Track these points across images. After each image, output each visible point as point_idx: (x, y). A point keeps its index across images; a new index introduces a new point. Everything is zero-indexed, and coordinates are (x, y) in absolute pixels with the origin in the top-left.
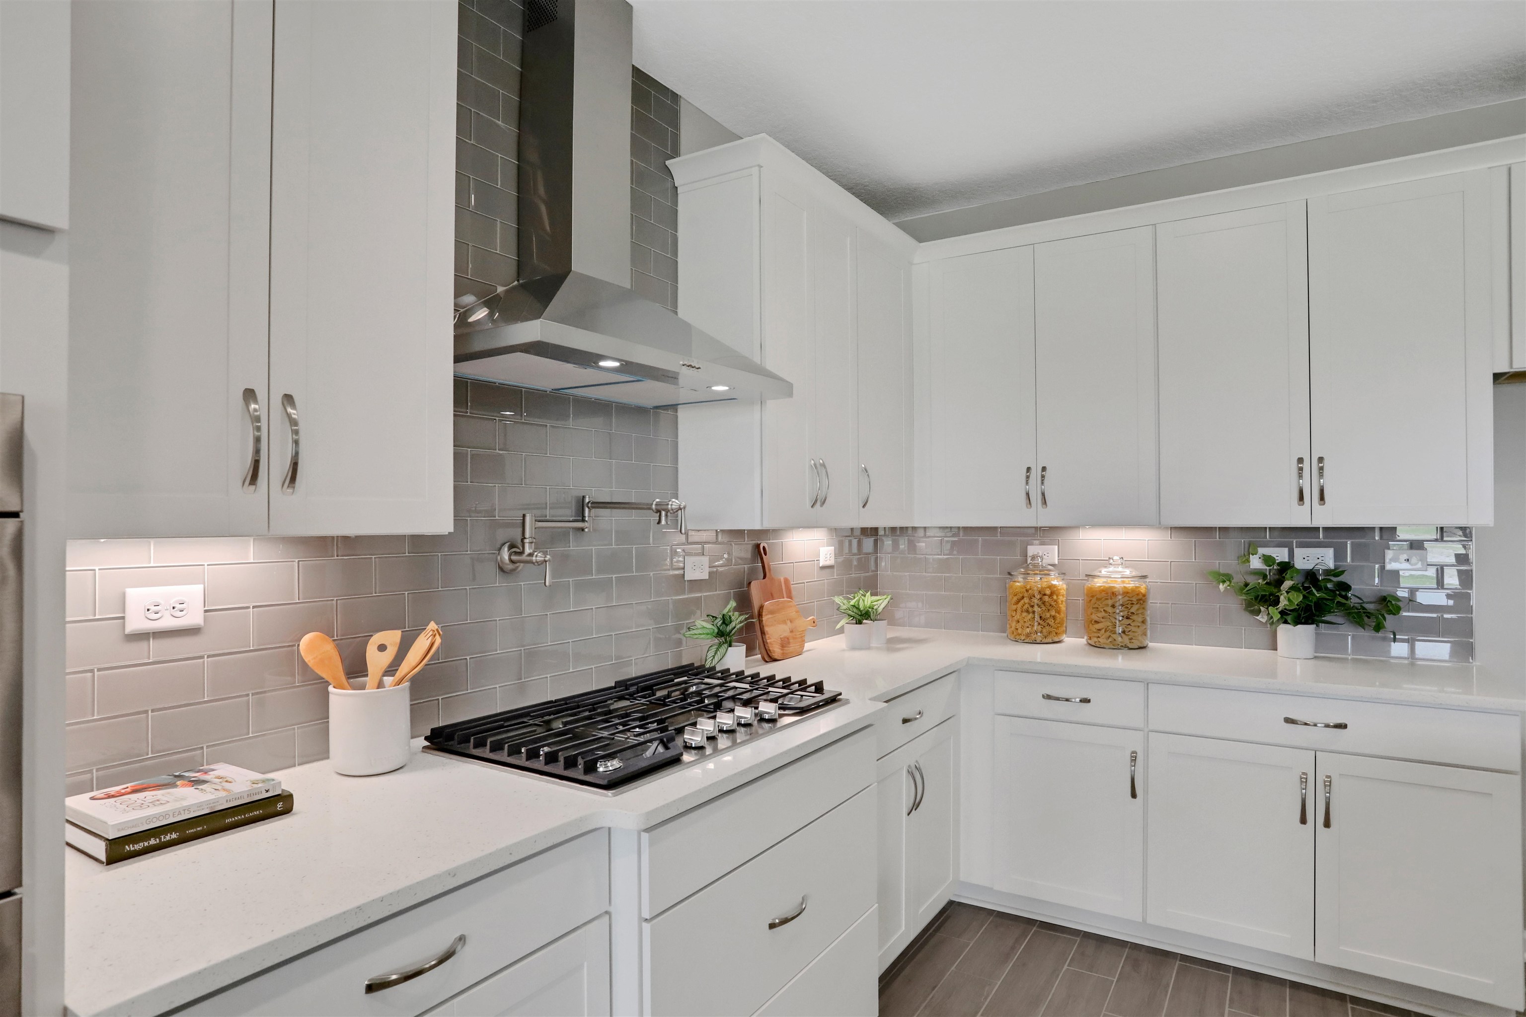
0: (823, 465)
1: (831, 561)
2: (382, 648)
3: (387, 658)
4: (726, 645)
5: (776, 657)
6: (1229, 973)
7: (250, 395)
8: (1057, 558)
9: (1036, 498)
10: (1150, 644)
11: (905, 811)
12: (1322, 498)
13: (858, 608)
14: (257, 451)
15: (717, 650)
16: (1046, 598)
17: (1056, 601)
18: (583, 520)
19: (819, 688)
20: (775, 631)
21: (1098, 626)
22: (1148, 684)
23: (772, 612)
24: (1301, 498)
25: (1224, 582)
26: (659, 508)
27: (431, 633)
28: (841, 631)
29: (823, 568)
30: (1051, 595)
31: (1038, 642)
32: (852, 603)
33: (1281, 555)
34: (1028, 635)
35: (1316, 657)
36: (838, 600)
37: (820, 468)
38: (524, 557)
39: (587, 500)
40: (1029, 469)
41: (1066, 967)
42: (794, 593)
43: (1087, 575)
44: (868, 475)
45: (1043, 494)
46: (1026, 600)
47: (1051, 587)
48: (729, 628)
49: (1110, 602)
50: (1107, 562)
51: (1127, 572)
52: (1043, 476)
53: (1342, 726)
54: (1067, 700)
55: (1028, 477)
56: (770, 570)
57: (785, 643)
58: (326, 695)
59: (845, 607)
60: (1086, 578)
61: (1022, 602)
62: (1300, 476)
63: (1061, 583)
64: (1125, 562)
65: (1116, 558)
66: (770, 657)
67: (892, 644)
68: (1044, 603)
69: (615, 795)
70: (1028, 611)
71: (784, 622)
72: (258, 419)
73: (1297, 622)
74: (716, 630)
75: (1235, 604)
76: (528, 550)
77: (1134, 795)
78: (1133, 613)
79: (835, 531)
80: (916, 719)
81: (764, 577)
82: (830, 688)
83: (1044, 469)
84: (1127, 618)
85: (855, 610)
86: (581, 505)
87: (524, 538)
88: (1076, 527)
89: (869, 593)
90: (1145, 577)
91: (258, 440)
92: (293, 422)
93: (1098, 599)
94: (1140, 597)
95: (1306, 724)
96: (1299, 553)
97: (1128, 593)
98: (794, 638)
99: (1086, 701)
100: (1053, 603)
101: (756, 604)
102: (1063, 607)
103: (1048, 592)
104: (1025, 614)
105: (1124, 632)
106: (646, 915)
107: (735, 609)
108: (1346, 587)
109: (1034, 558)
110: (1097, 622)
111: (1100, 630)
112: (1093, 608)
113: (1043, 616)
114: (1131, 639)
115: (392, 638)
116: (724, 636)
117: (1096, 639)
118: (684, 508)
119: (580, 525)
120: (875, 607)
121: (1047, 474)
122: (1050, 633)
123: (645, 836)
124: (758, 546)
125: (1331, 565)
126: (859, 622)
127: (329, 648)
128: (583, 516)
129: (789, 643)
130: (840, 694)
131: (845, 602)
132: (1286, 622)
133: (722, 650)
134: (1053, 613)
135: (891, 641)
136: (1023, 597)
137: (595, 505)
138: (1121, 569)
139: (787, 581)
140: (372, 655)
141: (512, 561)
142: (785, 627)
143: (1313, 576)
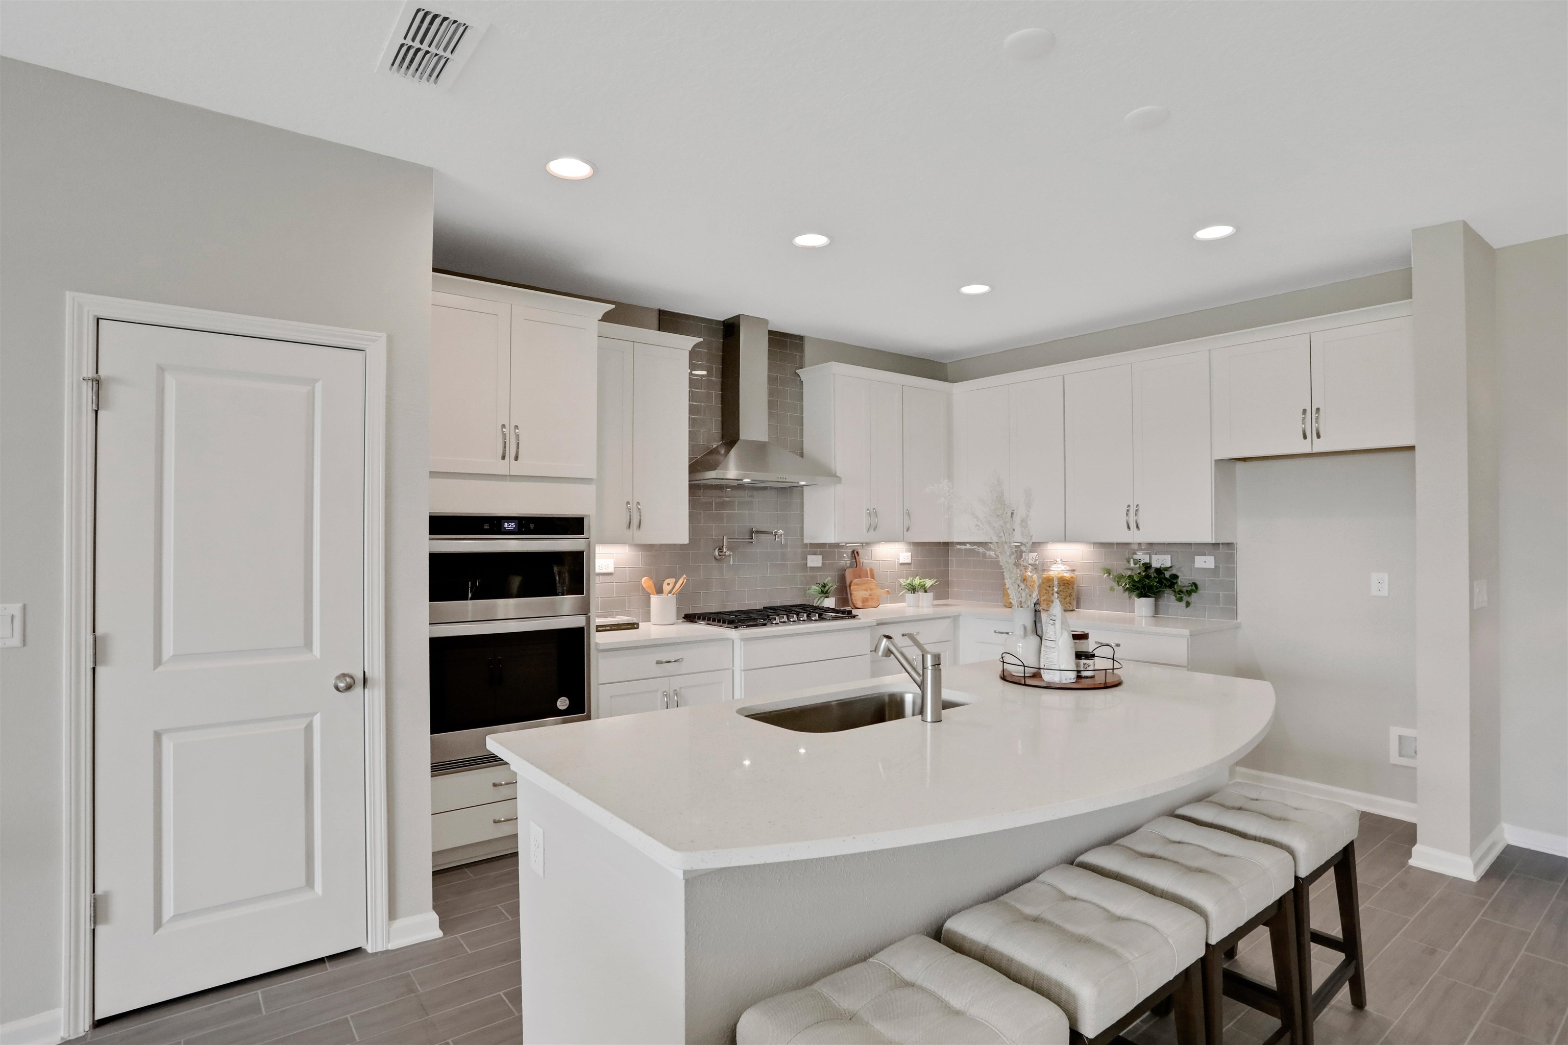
0: (874, 511)
1: (909, 561)
2: (668, 584)
3: (670, 588)
4: (824, 597)
5: (859, 607)
7: (628, 503)
8: (1035, 559)
10: (1075, 609)
12: (1138, 527)
14: (630, 519)
15: (819, 599)
18: (752, 539)
20: (857, 595)
23: (857, 584)
24: (1129, 528)
25: (1105, 573)
27: (684, 578)
28: (902, 599)
29: (902, 564)
33: (1145, 559)
36: (902, 581)
37: (871, 512)
38: (723, 553)
39: (754, 530)
42: (876, 576)
43: (1045, 570)
44: (910, 515)
48: (829, 591)
50: (1055, 562)
51: (1066, 568)
56: (861, 564)
57: (865, 600)
58: (650, 598)
59: (904, 584)
60: (1045, 572)
62: (1128, 515)
64: (1063, 563)
65: (1062, 560)
66: (855, 606)
67: (935, 606)
71: (866, 590)
72: (630, 509)
74: (821, 590)
76: (725, 550)
79: (909, 544)
81: (857, 568)
85: (910, 586)
86: (752, 532)
87: (723, 546)
88: (1045, 542)
90: (1074, 570)
91: (630, 515)
92: (639, 509)
93: (1045, 583)
96: (1154, 557)
97: (1063, 579)
98: (872, 599)
101: (849, 580)
106: (742, 669)
107: (834, 581)
110: (1045, 596)
115: (671, 580)
116: (824, 594)
119: (750, 540)
120: (925, 586)
124: (853, 551)
125: (1169, 565)
126: (914, 593)
127: (651, 583)
128: (752, 537)
129: (868, 601)
130: (858, 616)
131: (907, 582)
133: (822, 599)
135: (933, 603)
137: (757, 532)
138: (1060, 566)
139: (871, 570)
140: (665, 586)
141: (720, 555)
142: (866, 592)
143: (1159, 571)
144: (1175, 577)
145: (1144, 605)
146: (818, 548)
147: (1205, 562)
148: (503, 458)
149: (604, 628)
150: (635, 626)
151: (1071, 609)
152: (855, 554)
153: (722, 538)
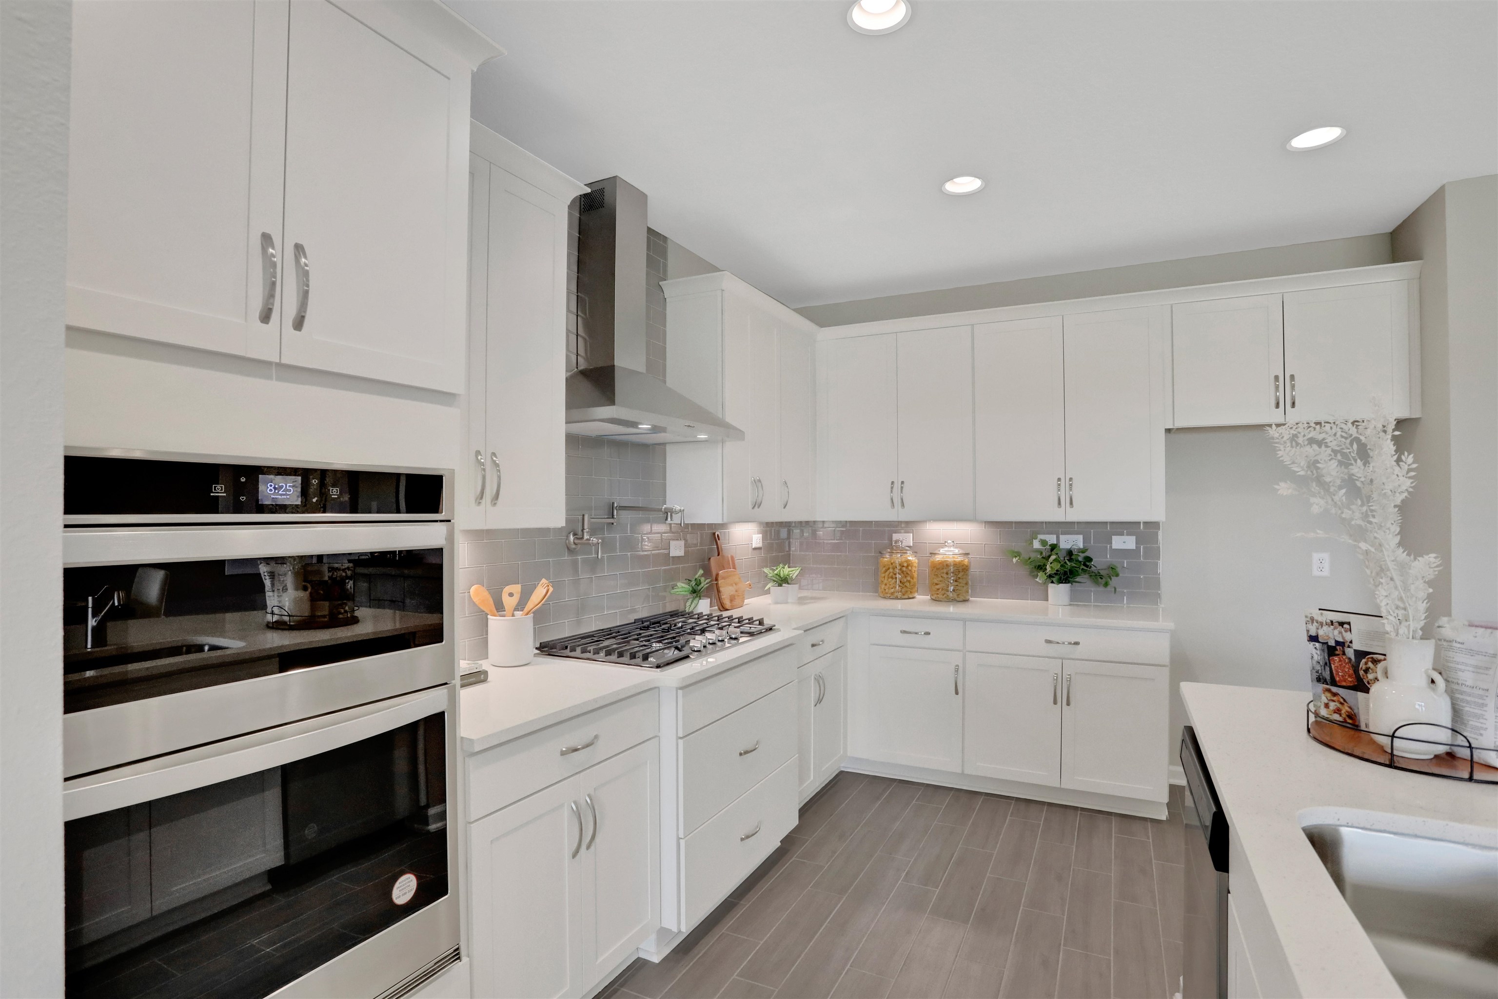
0: (760, 481)
1: (760, 545)
2: (511, 595)
3: (514, 601)
4: (698, 599)
5: (728, 608)
6: (1013, 800)
7: (478, 453)
8: (912, 542)
9: (897, 501)
10: (971, 599)
11: (813, 704)
13: (779, 576)
14: (484, 483)
15: (692, 601)
16: (904, 569)
17: (910, 571)
18: (613, 517)
19: (761, 623)
20: (727, 591)
21: (937, 587)
22: (965, 622)
23: (723, 578)
24: (1059, 503)
25: (1016, 557)
26: (666, 510)
27: (546, 585)
28: (768, 592)
29: (755, 549)
30: (907, 567)
31: (899, 598)
32: (776, 572)
33: (1052, 539)
34: (892, 594)
35: (1070, 605)
36: (766, 570)
37: (757, 483)
38: (583, 541)
39: (615, 505)
40: (893, 483)
41: (914, 802)
42: (737, 566)
43: (931, 553)
44: (787, 487)
45: (902, 500)
46: (891, 570)
47: (907, 561)
48: (699, 587)
49: (945, 571)
50: (944, 544)
51: (956, 551)
52: (902, 488)
53: (1077, 643)
54: (916, 633)
55: (892, 488)
56: (722, 551)
57: (732, 599)
58: (486, 619)
59: (771, 575)
60: (930, 555)
61: (888, 571)
62: (1059, 490)
63: (914, 558)
64: (955, 545)
65: (949, 541)
66: (723, 607)
67: (801, 601)
68: (903, 572)
69: (661, 671)
70: (892, 578)
71: (732, 585)
72: (483, 465)
73: (1060, 581)
74: (691, 589)
75: (1023, 571)
76: (586, 537)
77: (957, 693)
78: (959, 578)
79: (761, 523)
80: (820, 644)
81: (718, 555)
82: (768, 622)
83: (903, 483)
84: (956, 581)
85: (777, 577)
86: (612, 507)
87: (583, 529)
88: (925, 521)
89: (787, 566)
90: (968, 554)
91: (484, 476)
92: (497, 465)
93: (937, 569)
94: (965, 567)
95: (1058, 643)
96: (1063, 538)
97: (956, 564)
98: (738, 596)
99: (927, 633)
100: (909, 572)
101: (714, 574)
102: (915, 575)
103: (905, 565)
104: (890, 580)
105: (954, 590)
106: (681, 734)
107: (702, 575)
109: (896, 542)
110: (937, 584)
111: (938, 589)
112: (935, 575)
113: (902, 581)
114: (958, 595)
115: (516, 589)
116: (696, 593)
117: (936, 596)
118: (683, 510)
119: (611, 520)
120: (791, 575)
121: (905, 486)
122: (907, 592)
123: (680, 692)
124: (714, 534)
125: (1081, 546)
126: (780, 585)
128: (613, 515)
129: (735, 599)
130: (775, 626)
131: (771, 571)
132: (1052, 582)
133: (695, 602)
134: (909, 578)
135: (800, 598)
136: (889, 568)
137: (620, 508)
138: (952, 548)
139: (732, 557)
140: (506, 599)
141: (575, 543)
142: (731, 587)
143: (1070, 553)
144: (1089, 559)
145: (1058, 592)
146: (684, 530)
147: (1124, 542)
148: (266, 317)
150: (482, 676)
153: (580, 517)
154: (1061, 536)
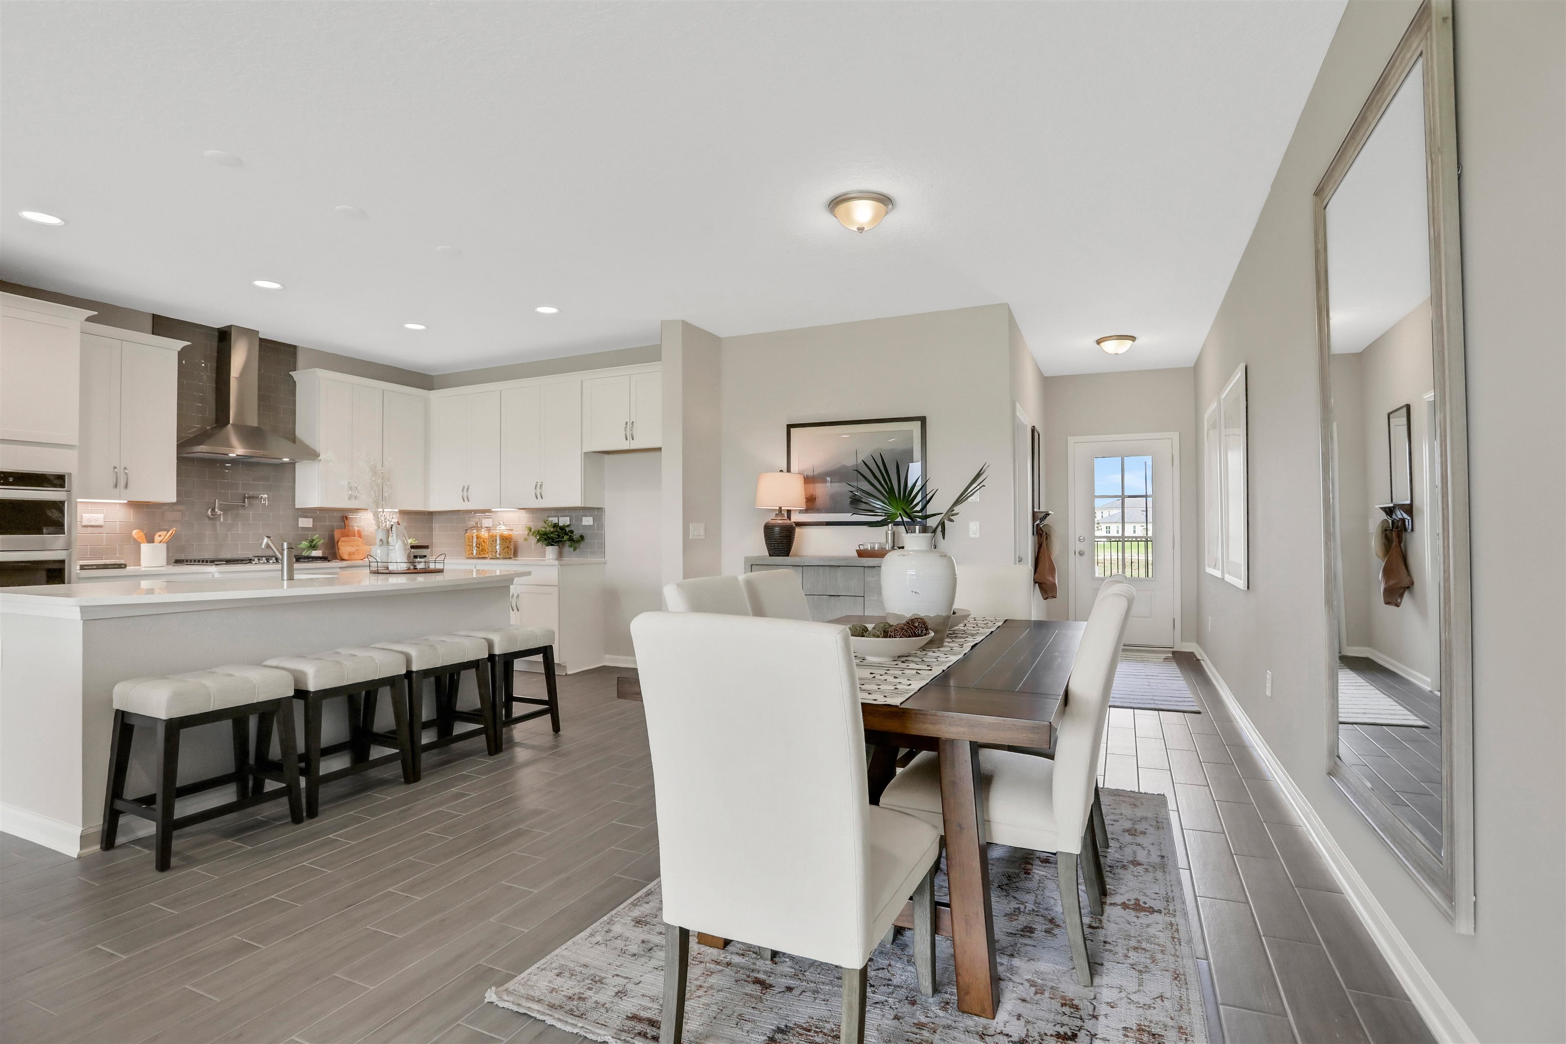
3: (160, 538)
5: (344, 558)
7: (115, 468)
9: (465, 498)
10: (515, 557)
12: (542, 497)
14: (117, 480)
20: (343, 547)
23: (345, 541)
24: (538, 497)
25: (536, 532)
27: (172, 530)
31: (475, 557)
33: (555, 520)
38: (215, 513)
39: (247, 496)
40: (464, 487)
45: (468, 497)
47: (483, 535)
48: (313, 544)
51: (504, 528)
55: (462, 491)
57: (350, 554)
58: (140, 546)
60: (490, 531)
62: (536, 489)
63: (485, 533)
65: (501, 522)
66: (341, 558)
71: (353, 546)
72: (117, 473)
73: (554, 545)
74: (310, 545)
75: (538, 541)
76: (216, 511)
81: (345, 528)
83: (467, 487)
87: (215, 507)
90: (513, 530)
91: (117, 478)
92: (126, 473)
94: (510, 538)
96: (561, 519)
98: (358, 553)
101: (336, 538)
103: (481, 537)
108: (572, 532)
115: (164, 533)
116: (313, 547)
119: (244, 504)
122: (480, 554)
124: (343, 515)
125: (568, 523)
127: (142, 534)
128: (245, 501)
129: (354, 554)
137: (249, 498)
138: (502, 526)
139: (359, 531)
140: (155, 537)
141: (213, 515)
142: (353, 548)
143: (562, 528)
145: (551, 552)
146: (306, 512)
147: (588, 521)
149: (90, 567)
150: (123, 566)
151: (508, 557)
152: (344, 518)
153: (214, 501)
154: (560, 518)
